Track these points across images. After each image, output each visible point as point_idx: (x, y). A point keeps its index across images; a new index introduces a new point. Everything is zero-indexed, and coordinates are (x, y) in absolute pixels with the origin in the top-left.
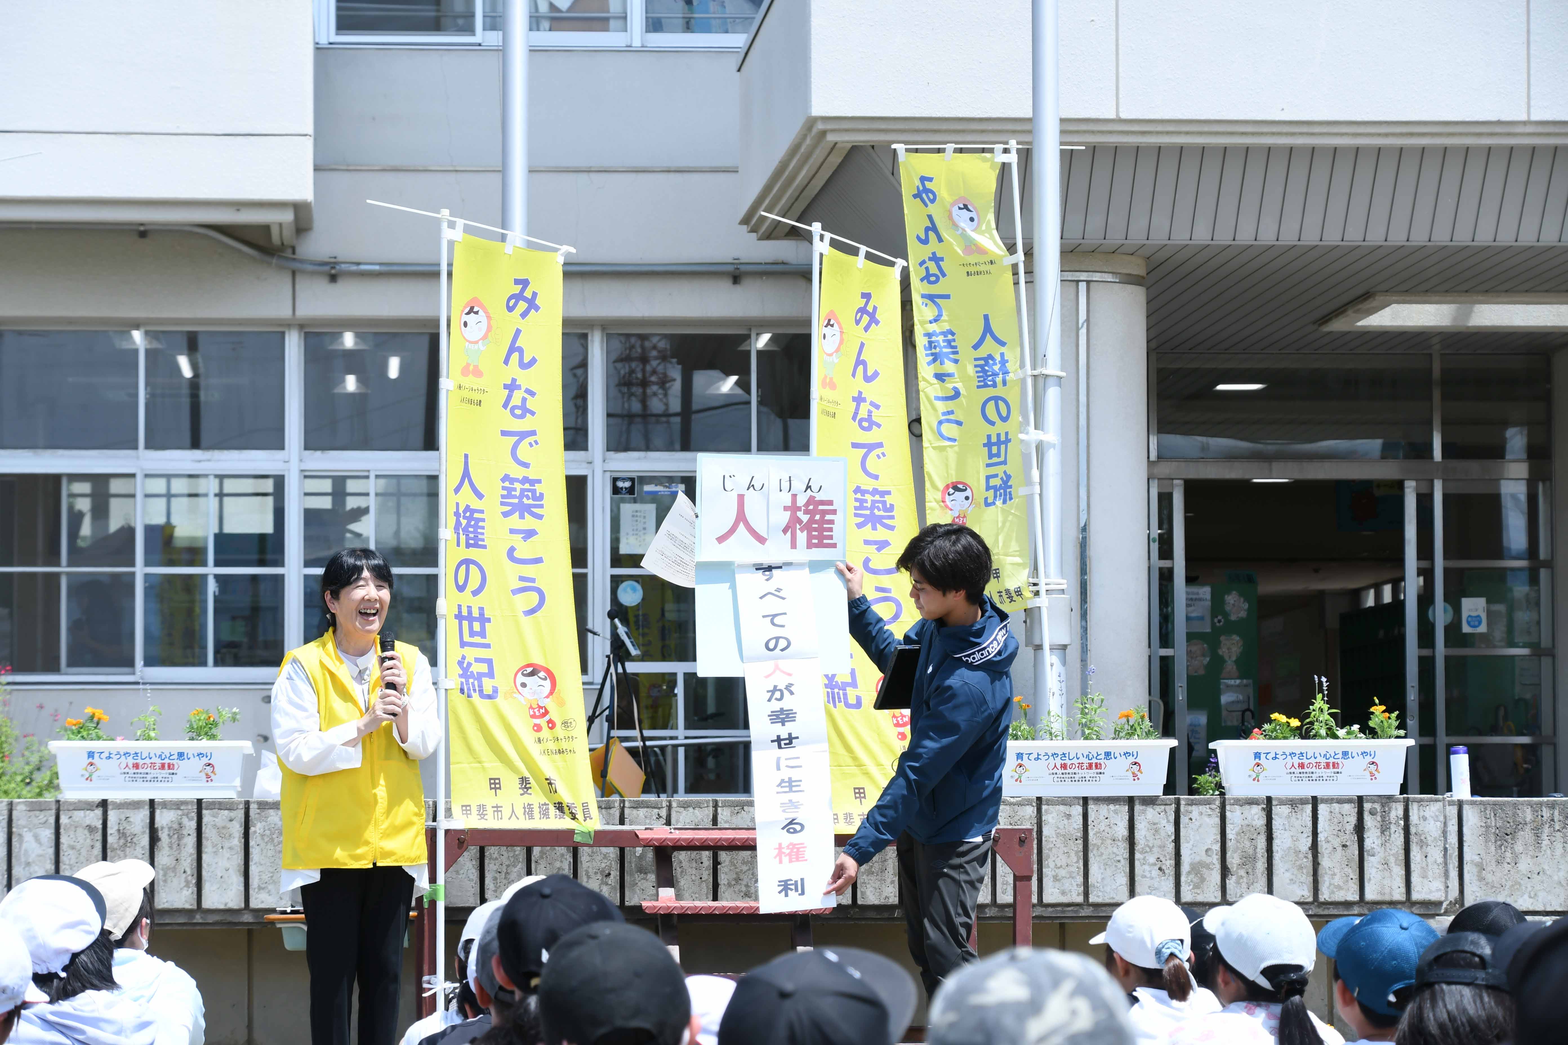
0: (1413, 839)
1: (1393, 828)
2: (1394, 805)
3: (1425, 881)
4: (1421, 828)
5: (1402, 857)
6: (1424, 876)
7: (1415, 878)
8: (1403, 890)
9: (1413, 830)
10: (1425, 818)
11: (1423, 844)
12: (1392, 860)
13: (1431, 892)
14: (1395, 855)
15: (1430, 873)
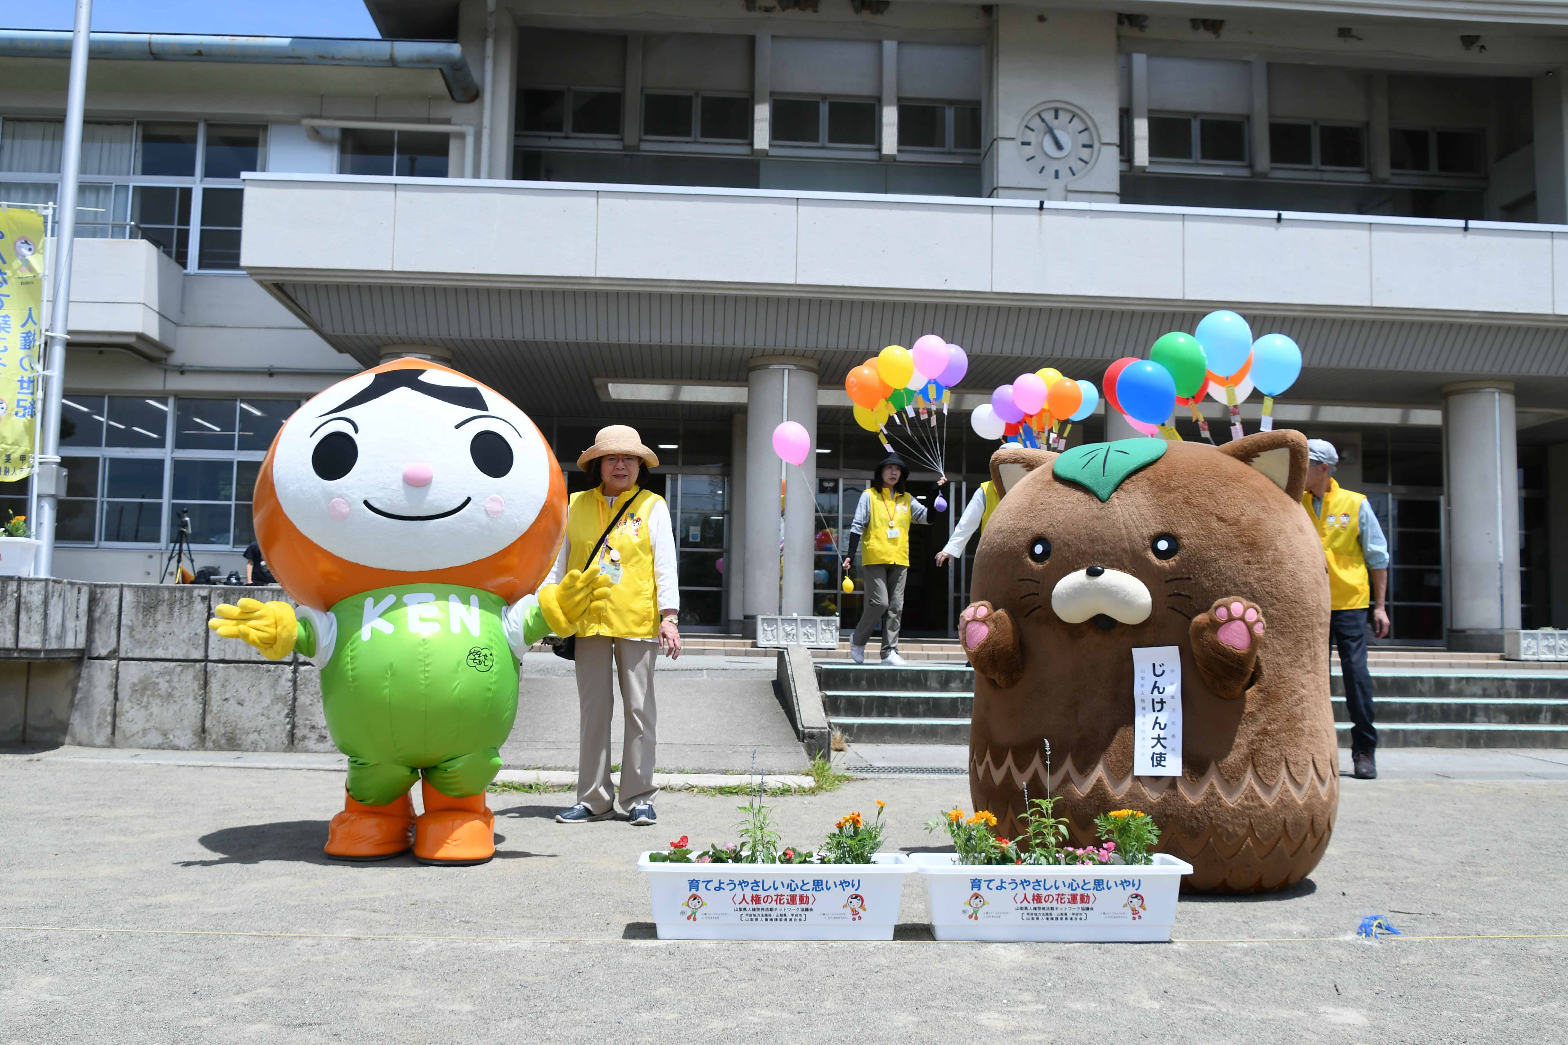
0: (23, 606)
1: (9, 598)
2: (10, 583)
3: (28, 635)
4: (28, 599)
5: (13, 618)
6: (28, 632)
7: (22, 633)
8: (13, 641)
9: (23, 600)
10: (31, 593)
11: (29, 610)
12: (6, 620)
13: (32, 643)
14: (9, 617)
15: (32, 630)
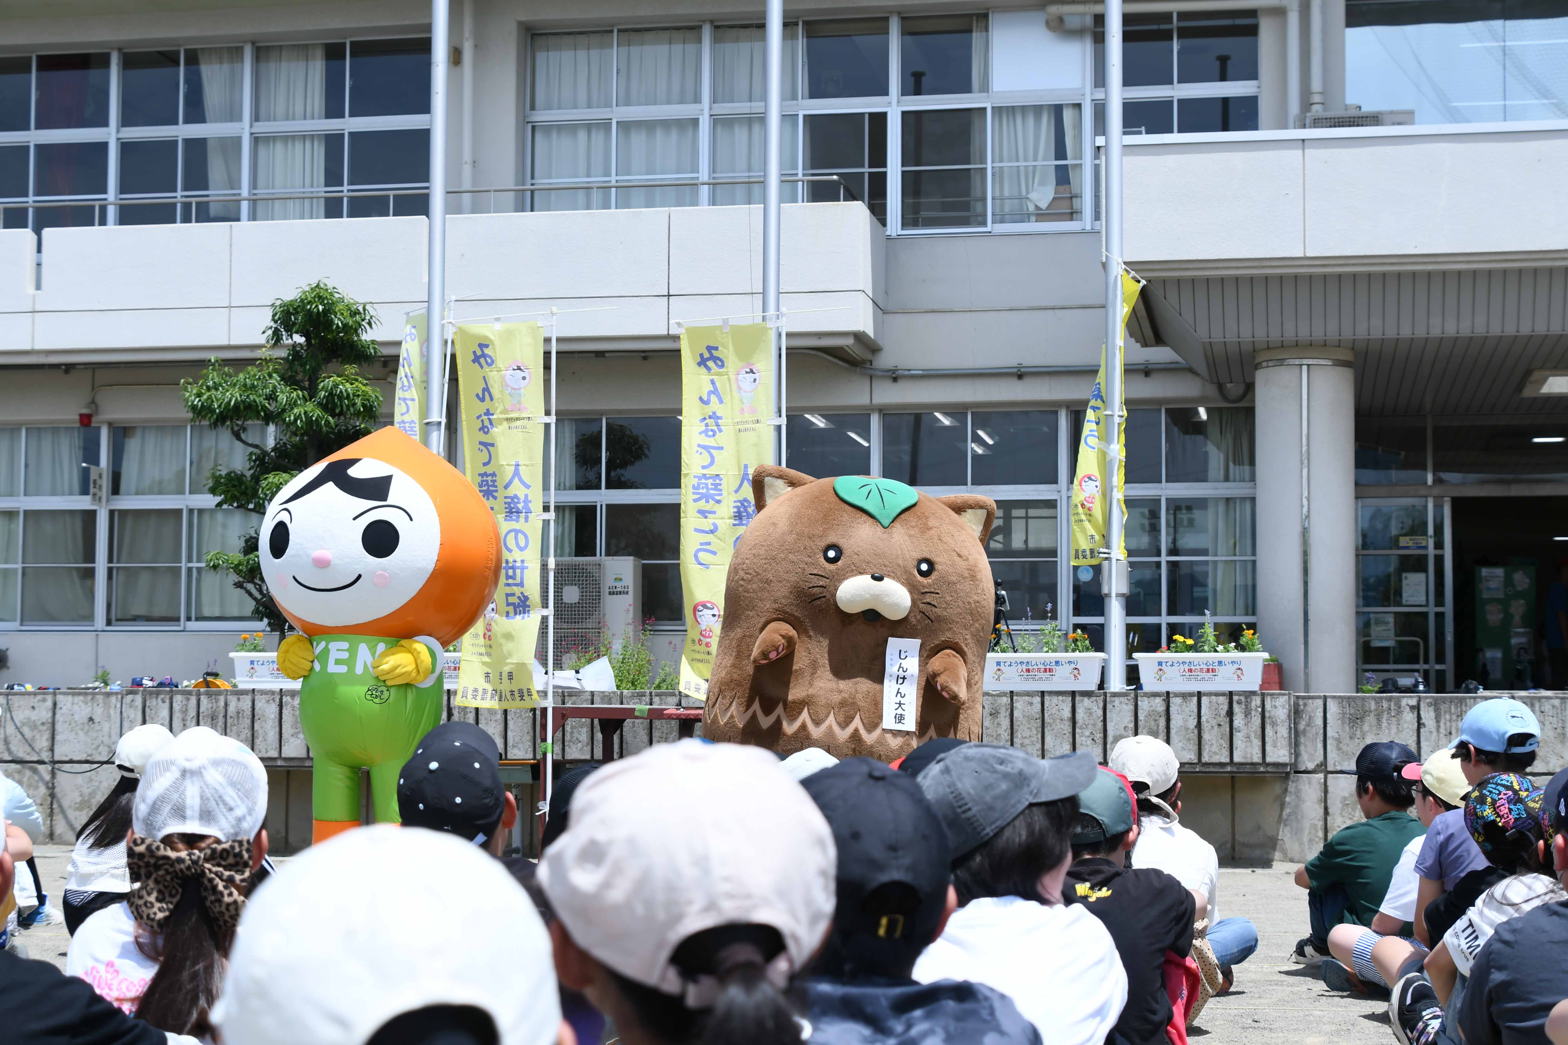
0: (1267, 721)
1: (1253, 713)
2: (1254, 697)
3: (1275, 749)
4: (1273, 713)
5: (1259, 732)
6: (1275, 746)
7: (1268, 748)
8: (1260, 755)
9: (1267, 715)
10: (1275, 707)
11: (1274, 724)
12: (1252, 735)
13: (1279, 757)
14: (1255, 732)
15: (1279, 744)
